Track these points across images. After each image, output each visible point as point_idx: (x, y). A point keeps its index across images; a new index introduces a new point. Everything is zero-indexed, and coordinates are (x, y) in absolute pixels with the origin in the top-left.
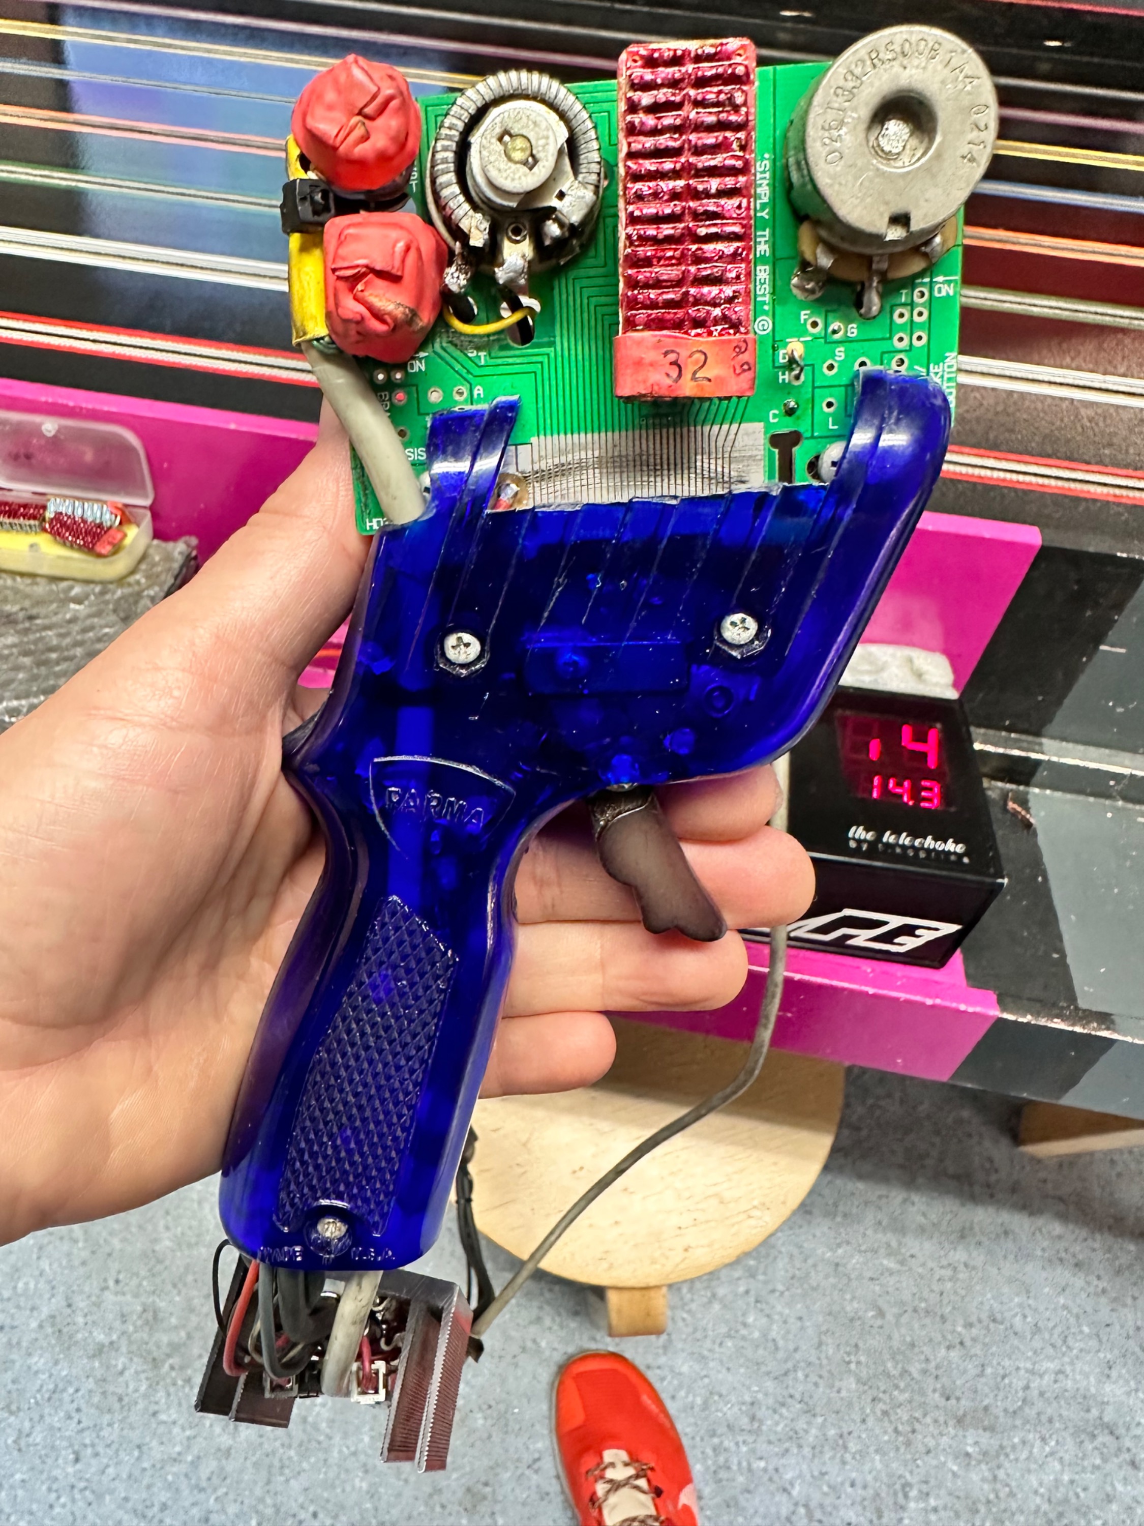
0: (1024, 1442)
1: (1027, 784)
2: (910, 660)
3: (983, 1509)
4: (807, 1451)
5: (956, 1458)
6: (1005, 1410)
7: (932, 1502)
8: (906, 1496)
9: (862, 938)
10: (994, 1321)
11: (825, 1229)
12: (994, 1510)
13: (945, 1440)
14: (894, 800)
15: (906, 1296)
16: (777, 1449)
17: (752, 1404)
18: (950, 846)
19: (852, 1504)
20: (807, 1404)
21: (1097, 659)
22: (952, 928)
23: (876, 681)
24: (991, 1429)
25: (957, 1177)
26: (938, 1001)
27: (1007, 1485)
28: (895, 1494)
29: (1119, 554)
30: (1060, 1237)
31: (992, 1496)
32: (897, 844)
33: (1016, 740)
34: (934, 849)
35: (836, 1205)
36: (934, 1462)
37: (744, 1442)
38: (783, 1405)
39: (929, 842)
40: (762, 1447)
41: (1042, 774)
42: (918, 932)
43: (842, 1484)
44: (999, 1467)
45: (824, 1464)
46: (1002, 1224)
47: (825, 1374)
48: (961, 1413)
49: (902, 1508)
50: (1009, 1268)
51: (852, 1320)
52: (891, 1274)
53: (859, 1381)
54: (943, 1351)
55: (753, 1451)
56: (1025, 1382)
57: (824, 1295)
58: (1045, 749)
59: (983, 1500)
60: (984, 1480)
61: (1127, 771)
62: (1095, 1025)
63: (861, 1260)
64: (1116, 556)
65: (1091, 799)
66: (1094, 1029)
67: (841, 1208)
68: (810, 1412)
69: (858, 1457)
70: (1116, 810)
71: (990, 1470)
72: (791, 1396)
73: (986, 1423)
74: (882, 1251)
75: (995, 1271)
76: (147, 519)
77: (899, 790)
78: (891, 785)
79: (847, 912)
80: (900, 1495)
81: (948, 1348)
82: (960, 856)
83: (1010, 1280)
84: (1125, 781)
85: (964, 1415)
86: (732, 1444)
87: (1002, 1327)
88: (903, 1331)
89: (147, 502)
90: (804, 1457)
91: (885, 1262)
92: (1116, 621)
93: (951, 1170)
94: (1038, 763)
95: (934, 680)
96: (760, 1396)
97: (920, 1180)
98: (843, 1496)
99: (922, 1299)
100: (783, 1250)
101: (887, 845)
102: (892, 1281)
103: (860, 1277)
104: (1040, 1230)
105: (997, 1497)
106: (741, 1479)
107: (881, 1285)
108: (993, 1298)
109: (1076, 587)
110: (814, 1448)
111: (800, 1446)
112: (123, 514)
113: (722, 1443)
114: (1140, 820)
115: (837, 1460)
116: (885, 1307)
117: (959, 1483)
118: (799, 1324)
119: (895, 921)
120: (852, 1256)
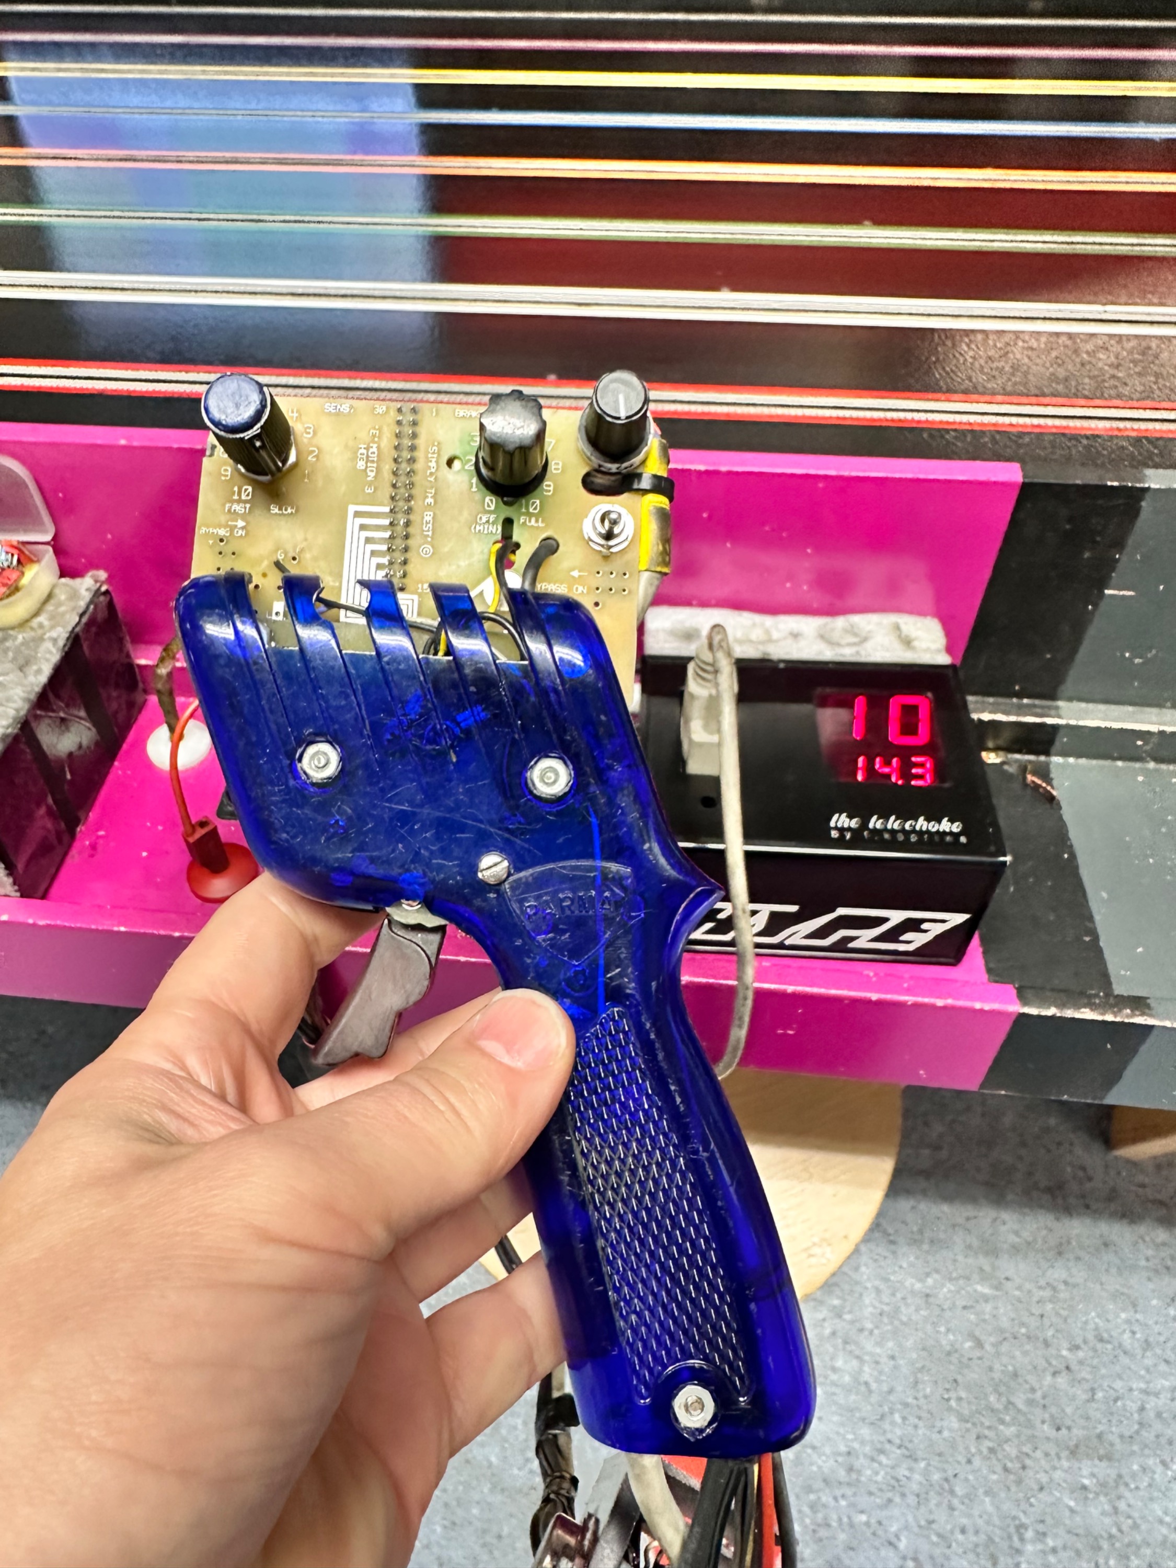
0: (1144, 1469)
1: (1047, 753)
2: (897, 628)
3: (1105, 1545)
4: (912, 1500)
5: (1072, 1492)
6: (1121, 1437)
7: (1050, 1542)
8: (1022, 1539)
9: (864, 938)
10: (1101, 1340)
11: (912, 1259)
12: (1118, 1545)
13: (1058, 1475)
14: (883, 781)
15: (1005, 1323)
16: (878, 1501)
17: (849, 1453)
18: (945, 825)
19: (965, 1553)
20: (906, 1448)
21: (1103, 606)
22: (958, 918)
23: (858, 653)
24: (1108, 1457)
25: (1049, 1190)
26: (950, 1001)
27: (1129, 1517)
28: (1010, 1537)
29: (1109, 483)
30: (1164, 1244)
31: (1114, 1531)
32: (886, 830)
33: (1027, 706)
34: (928, 832)
35: (921, 1232)
36: (1050, 1499)
37: (843, 1496)
38: (881, 1451)
39: (921, 824)
40: (864, 1501)
41: (1063, 740)
42: (924, 926)
43: (952, 1532)
44: (1119, 1497)
45: (931, 1512)
46: (1101, 1236)
47: (924, 1415)
48: (1072, 1443)
49: (1018, 1552)
50: (1113, 1283)
51: (949, 1354)
52: (987, 1301)
53: (963, 1419)
54: (1048, 1379)
55: (852, 1505)
56: (1139, 1403)
57: (917, 1330)
58: (1062, 712)
59: (1105, 1535)
60: (1103, 1513)
61: (1154, 728)
62: (1128, 1011)
63: (952, 1288)
64: (1106, 486)
65: (1120, 763)
66: (1128, 1016)
67: (928, 1234)
68: (912, 1457)
69: (966, 1501)
70: (1146, 772)
71: (1110, 1501)
72: (889, 1441)
73: (1102, 1452)
74: (976, 1277)
75: (1098, 1287)
76: (49, 555)
77: (887, 770)
78: (877, 766)
79: (842, 911)
80: (1015, 1538)
81: (1055, 1374)
82: (956, 836)
83: (1115, 1296)
84: (1155, 740)
85: (1077, 1446)
86: (831, 1500)
87: (1109, 1346)
88: (1005, 1360)
89: (48, 537)
90: (908, 1506)
91: (979, 1288)
92: (1117, 561)
93: (1043, 1183)
94: (1055, 728)
95: (924, 645)
96: (856, 1445)
97: (1010, 1197)
98: (954, 1544)
99: (1023, 1324)
100: (869, 1285)
101: (875, 830)
102: (988, 1308)
103: (953, 1307)
104: (1142, 1238)
105: (1120, 1531)
106: (842, 1537)
107: (977, 1314)
108: (1099, 1316)
109: (1068, 527)
110: (918, 1496)
111: (903, 1495)
112: (21, 552)
113: (819, 1498)
114: (1174, 780)
115: (945, 1505)
116: (983, 1338)
117: (1078, 1519)
118: (892, 1363)
119: (896, 917)
120: (943, 1286)
